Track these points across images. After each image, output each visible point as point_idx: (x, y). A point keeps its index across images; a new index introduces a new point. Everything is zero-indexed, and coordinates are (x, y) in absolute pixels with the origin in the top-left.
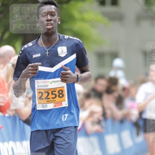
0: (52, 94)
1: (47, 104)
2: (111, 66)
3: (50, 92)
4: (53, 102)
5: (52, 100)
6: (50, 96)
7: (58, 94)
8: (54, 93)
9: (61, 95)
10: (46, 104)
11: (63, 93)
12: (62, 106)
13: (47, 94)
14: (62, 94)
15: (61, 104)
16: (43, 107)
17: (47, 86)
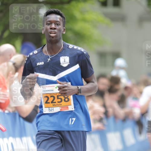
0: (58, 98)
1: (54, 108)
2: (113, 66)
3: (56, 97)
4: (59, 106)
5: (58, 104)
6: (56, 100)
7: (64, 98)
9: (66, 100)
10: (52, 108)
11: (68, 98)
12: (68, 109)
13: (52, 98)
15: (67, 108)
16: (50, 110)
17: (52, 90)
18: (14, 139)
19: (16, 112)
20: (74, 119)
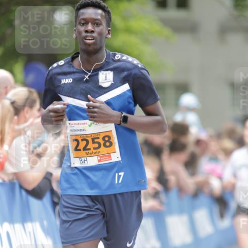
0: (94, 142)
3: (90, 140)
4: (96, 154)
5: (95, 151)
6: (91, 146)
7: (104, 142)
8: (96, 140)
9: (108, 144)
10: (85, 158)
11: (111, 140)
12: (111, 160)
13: (85, 142)
14: (109, 141)
15: (110, 157)
16: (81, 162)
17: (84, 130)
18: (12, 226)
19: (15, 181)
20: (122, 174)
